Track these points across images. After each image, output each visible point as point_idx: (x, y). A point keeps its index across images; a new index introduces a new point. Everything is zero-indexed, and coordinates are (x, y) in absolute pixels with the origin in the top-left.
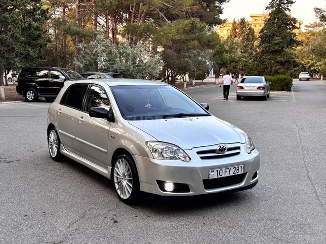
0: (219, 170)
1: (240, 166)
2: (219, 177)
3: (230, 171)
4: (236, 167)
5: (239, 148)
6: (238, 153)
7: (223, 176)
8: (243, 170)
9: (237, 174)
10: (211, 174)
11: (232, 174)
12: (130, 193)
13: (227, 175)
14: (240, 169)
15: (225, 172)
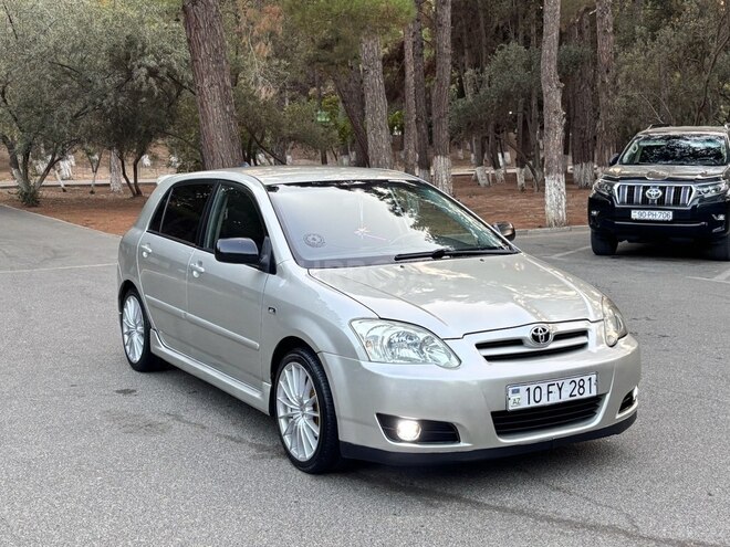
0: (532, 387)
1: (586, 378)
2: (533, 404)
3: (560, 389)
4: (577, 380)
5: (584, 333)
6: (582, 346)
7: (544, 402)
8: (594, 388)
9: (578, 397)
10: (513, 397)
11: (566, 397)
12: (314, 448)
13: (554, 399)
14: (587, 386)
15: (549, 392)
